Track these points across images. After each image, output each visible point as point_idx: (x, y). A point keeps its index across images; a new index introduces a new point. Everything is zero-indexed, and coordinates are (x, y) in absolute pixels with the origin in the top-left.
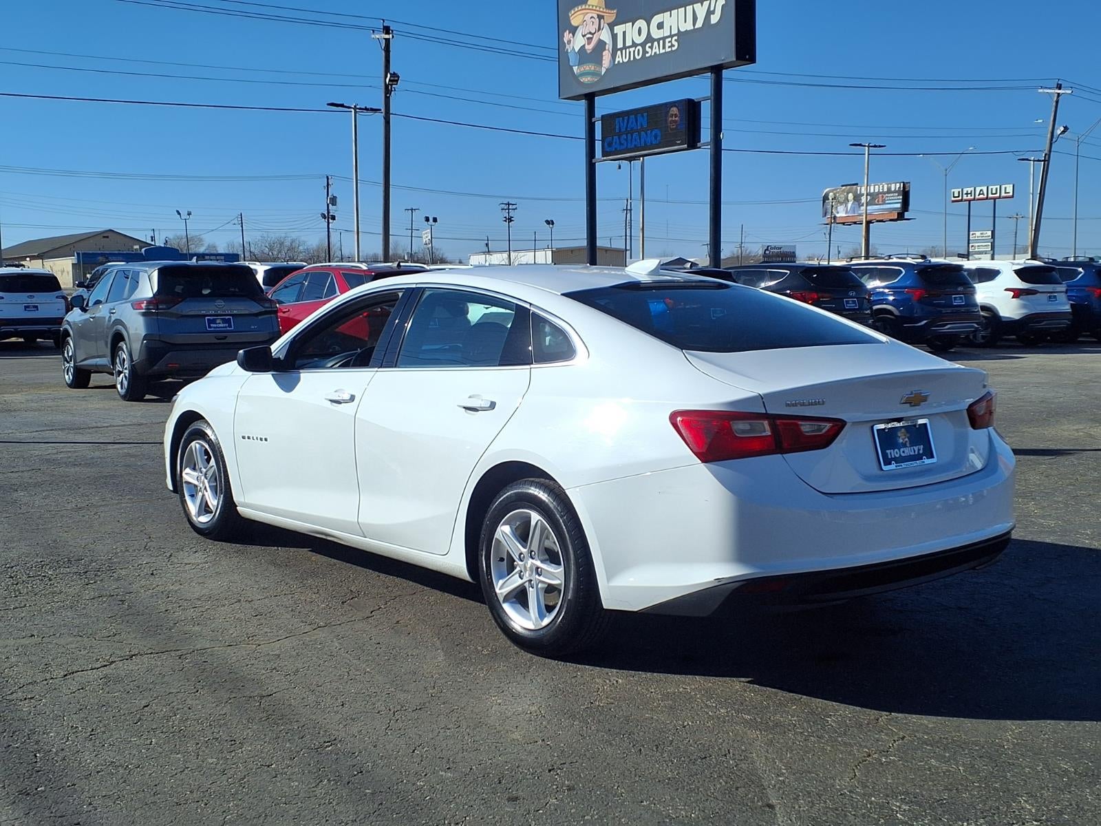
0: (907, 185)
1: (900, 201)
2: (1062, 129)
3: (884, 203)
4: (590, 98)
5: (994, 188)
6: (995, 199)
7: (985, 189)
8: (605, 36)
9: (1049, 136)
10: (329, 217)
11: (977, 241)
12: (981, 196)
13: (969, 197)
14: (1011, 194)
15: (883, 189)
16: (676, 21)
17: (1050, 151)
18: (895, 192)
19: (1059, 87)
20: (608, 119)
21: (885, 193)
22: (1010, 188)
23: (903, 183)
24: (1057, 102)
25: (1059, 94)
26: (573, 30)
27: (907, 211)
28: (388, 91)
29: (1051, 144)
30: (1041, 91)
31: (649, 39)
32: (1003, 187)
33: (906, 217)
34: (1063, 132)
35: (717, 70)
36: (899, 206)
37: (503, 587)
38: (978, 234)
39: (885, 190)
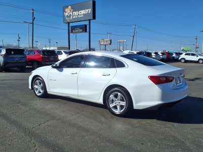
0: (111, 40)
4: (69, 23)
8: (71, 13)
10: (19, 41)
13: (120, 41)
16: (83, 12)
20: (72, 27)
26: (66, 12)
28: (33, 20)
31: (79, 14)
33: (111, 44)
35: (90, 20)
37: (111, 106)
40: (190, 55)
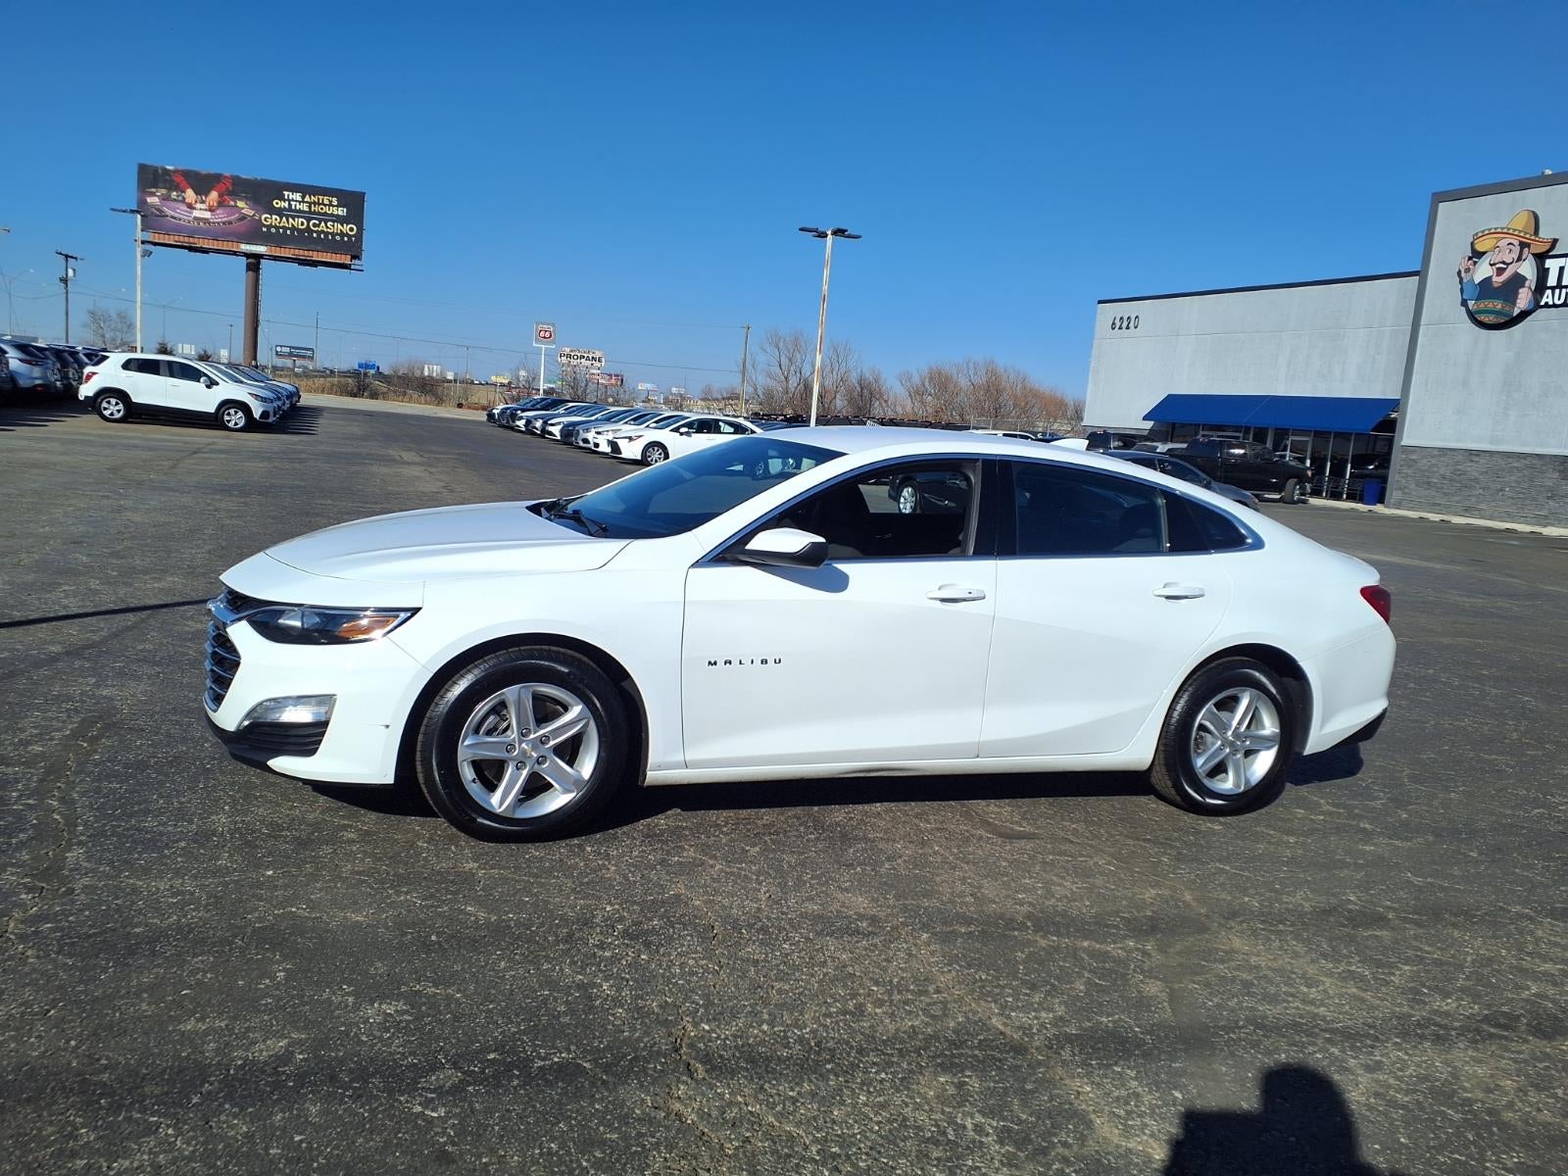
40: (158, 374)
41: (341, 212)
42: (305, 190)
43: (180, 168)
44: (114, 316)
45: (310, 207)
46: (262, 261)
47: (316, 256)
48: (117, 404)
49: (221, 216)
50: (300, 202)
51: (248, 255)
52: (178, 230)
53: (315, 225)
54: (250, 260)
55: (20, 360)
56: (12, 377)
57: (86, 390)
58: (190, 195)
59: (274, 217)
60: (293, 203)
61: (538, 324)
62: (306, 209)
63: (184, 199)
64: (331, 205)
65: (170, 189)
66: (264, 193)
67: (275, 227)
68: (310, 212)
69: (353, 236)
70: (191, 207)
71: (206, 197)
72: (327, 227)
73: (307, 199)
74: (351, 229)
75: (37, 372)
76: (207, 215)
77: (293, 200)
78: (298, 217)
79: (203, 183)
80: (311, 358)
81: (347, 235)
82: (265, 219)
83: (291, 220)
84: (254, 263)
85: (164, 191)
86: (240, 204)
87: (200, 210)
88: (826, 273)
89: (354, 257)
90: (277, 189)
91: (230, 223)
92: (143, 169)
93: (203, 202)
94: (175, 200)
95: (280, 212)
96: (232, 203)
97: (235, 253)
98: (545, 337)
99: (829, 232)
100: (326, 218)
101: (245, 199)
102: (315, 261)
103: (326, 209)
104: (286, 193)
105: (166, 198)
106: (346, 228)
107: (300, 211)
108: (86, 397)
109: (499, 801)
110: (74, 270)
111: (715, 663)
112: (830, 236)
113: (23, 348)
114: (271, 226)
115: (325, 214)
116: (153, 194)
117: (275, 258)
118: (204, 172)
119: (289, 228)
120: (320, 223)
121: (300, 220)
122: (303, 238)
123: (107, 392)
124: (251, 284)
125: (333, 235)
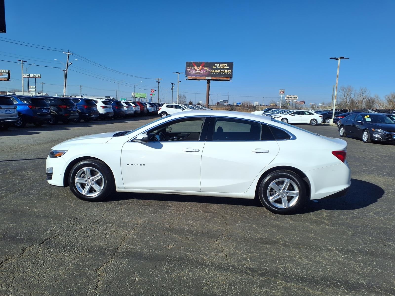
0: (9, 71)
1: (7, 75)
2: (70, 63)
3: (2, 76)
5: (35, 75)
6: (35, 78)
7: (32, 75)
9: (67, 65)
11: (31, 89)
12: (31, 77)
13: (28, 76)
14: (40, 77)
15: (2, 71)
17: (67, 69)
18: (6, 73)
19: (69, 53)
21: (2, 73)
22: (39, 75)
23: (8, 70)
24: (68, 56)
25: (69, 54)
27: (10, 78)
29: (67, 67)
30: (64, 53)
32: (38, 75)
33: (9, 80)
34: (71, 64)
36: (7, 77)
38: (31, 87)
39: (2, 72)
40: (173, 108)
41: (228, 67)
42: (220, 63)
43: (194, 62)
44: (182, 96)
45: (221, 67)
46: (210, 81)
47: (222, 79)
48: (165, 115)
49: (202, 72)
50: (219, 66)
51: (207, 80)
52: (194, 75)
53: (222, 71)
54: (208, 81)
55: (150, 106)
56: (148, 110)
57: (159, 112)
58: (196, 67)
59: (213, 70)
60: (217, 67)
61: (280, 90)
62: (220, 68)
63: (195, 68)
64: (225, 66)
65: (192, 67)
66: (211, 65)
67: (214, 73)
68: (221, 68)
69: (230, 73)
70: (196, 70)
71: (199, 67)
72: (224, 71)
73: (220, 65)
74: (230, 71)
75: (153, 109)
76: (199, 72)
77: (217, 66)
78: (218, 70)
79: (198, 64)
80: (227, 102)
81: (229, 73)
82: (211, 71)
83: (217, 71)
84: (209, 81)
85: (191, 67)
86: (206, 68)
87: (198, 71)
88: (338, 69)
89: (230, 78)
90: (214, 64)
91: (204, 73)
92: (187, 63)
93: (198, 69)
94: (193, 69)
95: (214, 69)
96: (204, 68)
97: (205, 80)
98: (282, 93)
99: (339, 58)
100: (224, 69)
101: (207, 67)
102: (222, 80)
103: (224, 67)
104: (216, 65)
105: (191, 69)
106: (229, 71)
107: (219, 68)
108: (159, 113)
109: (84, 192)
110: (174, 87)
111: (129, 165)
112: (339, 59)
113: (150, 104)
114: (212, 73)
115: (224, 68)
116: (189, 68)
117: (213, 80)
118: (199, 62)
119: (216, 73)
120: (223, 71)
121: (219, 70)
122: (219, 75)
123: (163, 112)
124: (208, 86)
125: (226, 73)
